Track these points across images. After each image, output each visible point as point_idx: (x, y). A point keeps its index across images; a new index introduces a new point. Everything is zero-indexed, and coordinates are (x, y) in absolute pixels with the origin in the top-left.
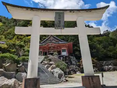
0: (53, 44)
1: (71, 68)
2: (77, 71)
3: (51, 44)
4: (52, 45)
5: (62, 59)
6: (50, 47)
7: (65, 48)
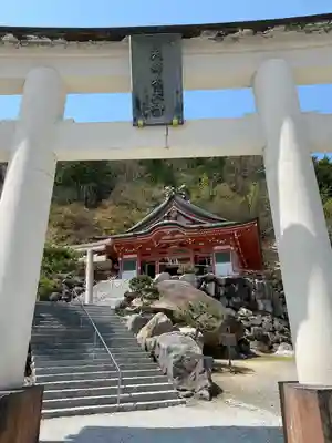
0: (178, 232)
1: (249, 329)
2: (278, 342)
3: (173, 233)
4: (177, 236)
5: (213, 293)
6: (168, 245)
7: (229, 247)
